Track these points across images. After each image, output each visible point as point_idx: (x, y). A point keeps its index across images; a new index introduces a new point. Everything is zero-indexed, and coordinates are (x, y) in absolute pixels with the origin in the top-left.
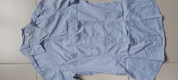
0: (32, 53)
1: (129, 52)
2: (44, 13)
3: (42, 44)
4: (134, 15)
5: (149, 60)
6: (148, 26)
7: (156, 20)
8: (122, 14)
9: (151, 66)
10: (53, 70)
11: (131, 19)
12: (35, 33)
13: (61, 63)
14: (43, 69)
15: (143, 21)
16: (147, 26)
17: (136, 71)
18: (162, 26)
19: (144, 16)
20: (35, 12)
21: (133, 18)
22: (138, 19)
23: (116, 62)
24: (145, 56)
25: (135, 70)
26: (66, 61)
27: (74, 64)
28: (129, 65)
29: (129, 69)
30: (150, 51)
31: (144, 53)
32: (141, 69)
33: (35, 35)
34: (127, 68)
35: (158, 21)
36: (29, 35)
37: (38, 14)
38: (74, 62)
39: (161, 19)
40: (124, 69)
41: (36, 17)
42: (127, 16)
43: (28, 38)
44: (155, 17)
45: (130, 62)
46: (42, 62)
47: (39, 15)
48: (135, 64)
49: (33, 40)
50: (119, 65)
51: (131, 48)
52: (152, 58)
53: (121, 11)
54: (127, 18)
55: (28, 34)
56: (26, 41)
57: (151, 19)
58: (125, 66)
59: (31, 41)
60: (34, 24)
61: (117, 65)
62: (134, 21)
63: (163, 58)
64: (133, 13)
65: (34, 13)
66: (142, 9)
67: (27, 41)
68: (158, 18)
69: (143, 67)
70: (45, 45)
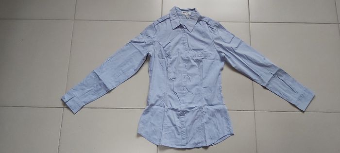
0: (173, 17)
1: (170, 110)
2: (210, 29)
3: (181, 26)
4: (208, 116)
5: (161, 131)
6: (197, 131)
7: (204, 139)
8: (210, 104)
9: (155, 132)
10: (155, 36)
11: (204, 113)
12: (190, 20)
13: (161, 43)
14: (156, 27)
15: (203, 125)
16: (197, 130)
17: (151, 116)
18: (198, 146)
19: (208, 127)
20: (211, 20)
21: (205, 116)
22: (205, 120)
23: (161, 96)
24: (166, 126)
25: (152, 115)
26: (164, 48)
27: (160, 55)
28: (157, 109)
29: (153, 109)
30: (171, 132)
31: (169, 126)
32: (152, 122)
34: (154, 107)
35: (202, 142)
36: (189, 15)
37: (209, 23)
38: (162, 56)
39: (204, 145)
40: (153, 103)
41: (207, 21)
42: (208, 109)
43: (186, 14)
44: (207, 139)
45: (160, 111)
46: (163, 26)
47: (208, 24)
48: (157, 115)
49: (185, 18)
50: (158, 98)
51: (174, 112)
52: (164, 133)
53: (213, 103)
54: (205, 108)
55: (190, 14)
57: (205, 134)
58: (156, 105)
59: (184, 16)
60: (200, 19)
61: (157, 96)
62: (202, 116)
63: (163, 143)
64: (210, 115)
65: (210, 20)
66: (215, 125)
67: (184, 13)
68: (206, 141)
69: (154, 123)
70: (179, 29)
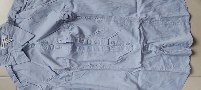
0: (11, 61)
1: (143, 63)
2: (27, 8)
3: (25, 50)
4: (152, 12)
5: (170, 73)
6: (170, 27)
7: (180, 19)
8: (135, 9)
9: (172, 81)
10: (38, 85)
11: (148, 17)
12: (15, 36)
13: (50, 77)
14: (25, 84)
15: (163, 19)
16: (168, 26)
17: (152, 88)
18: (188, 27)
19: (164, 13)
20: (13, 6)
21: (151, 15)
22: (157, 17)
23: (125, 76)
24: (164, 67)
25: (150, 86)
26: (57, 74)
27: (67, 78)
28: (143, 80)
29: (142, 86)
30: (170, 61)
31: (163, 63)
32: (159, 85)
33: (15, 38)
34: (140, 84)
35: (184, 21)
36: (7, 37)
37: (18, 9)
38: (68, 76)
39: (187, 18)
40: (135, 86)
41: (15, 13)
42: (142, 13)
43: (5, 42)
44: (180, 15)
45: (144, 76)
46: (24, 74)
47: (20, 11)
48: (150, 79)
49: (12, 44)
50: (128, 80)
52: (174, 69)
53: (134, 6)
54: (141, 16)
55: (5, 37)
56: (2, 46)
57: (174, 17)
58: (136, 81)
59: (8, 46)
60: (13, 22)
61: (125, 80)
62: (152, 19)
63: (187, 70)
64: (150, 9)
65: (13, 8)
66: (162, 4)
67: (4, 46)
68: (183, 16)
69: (161, 82)
70: (29, 52)
